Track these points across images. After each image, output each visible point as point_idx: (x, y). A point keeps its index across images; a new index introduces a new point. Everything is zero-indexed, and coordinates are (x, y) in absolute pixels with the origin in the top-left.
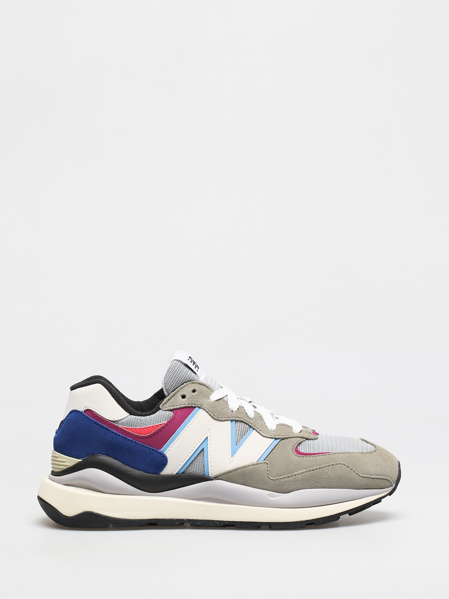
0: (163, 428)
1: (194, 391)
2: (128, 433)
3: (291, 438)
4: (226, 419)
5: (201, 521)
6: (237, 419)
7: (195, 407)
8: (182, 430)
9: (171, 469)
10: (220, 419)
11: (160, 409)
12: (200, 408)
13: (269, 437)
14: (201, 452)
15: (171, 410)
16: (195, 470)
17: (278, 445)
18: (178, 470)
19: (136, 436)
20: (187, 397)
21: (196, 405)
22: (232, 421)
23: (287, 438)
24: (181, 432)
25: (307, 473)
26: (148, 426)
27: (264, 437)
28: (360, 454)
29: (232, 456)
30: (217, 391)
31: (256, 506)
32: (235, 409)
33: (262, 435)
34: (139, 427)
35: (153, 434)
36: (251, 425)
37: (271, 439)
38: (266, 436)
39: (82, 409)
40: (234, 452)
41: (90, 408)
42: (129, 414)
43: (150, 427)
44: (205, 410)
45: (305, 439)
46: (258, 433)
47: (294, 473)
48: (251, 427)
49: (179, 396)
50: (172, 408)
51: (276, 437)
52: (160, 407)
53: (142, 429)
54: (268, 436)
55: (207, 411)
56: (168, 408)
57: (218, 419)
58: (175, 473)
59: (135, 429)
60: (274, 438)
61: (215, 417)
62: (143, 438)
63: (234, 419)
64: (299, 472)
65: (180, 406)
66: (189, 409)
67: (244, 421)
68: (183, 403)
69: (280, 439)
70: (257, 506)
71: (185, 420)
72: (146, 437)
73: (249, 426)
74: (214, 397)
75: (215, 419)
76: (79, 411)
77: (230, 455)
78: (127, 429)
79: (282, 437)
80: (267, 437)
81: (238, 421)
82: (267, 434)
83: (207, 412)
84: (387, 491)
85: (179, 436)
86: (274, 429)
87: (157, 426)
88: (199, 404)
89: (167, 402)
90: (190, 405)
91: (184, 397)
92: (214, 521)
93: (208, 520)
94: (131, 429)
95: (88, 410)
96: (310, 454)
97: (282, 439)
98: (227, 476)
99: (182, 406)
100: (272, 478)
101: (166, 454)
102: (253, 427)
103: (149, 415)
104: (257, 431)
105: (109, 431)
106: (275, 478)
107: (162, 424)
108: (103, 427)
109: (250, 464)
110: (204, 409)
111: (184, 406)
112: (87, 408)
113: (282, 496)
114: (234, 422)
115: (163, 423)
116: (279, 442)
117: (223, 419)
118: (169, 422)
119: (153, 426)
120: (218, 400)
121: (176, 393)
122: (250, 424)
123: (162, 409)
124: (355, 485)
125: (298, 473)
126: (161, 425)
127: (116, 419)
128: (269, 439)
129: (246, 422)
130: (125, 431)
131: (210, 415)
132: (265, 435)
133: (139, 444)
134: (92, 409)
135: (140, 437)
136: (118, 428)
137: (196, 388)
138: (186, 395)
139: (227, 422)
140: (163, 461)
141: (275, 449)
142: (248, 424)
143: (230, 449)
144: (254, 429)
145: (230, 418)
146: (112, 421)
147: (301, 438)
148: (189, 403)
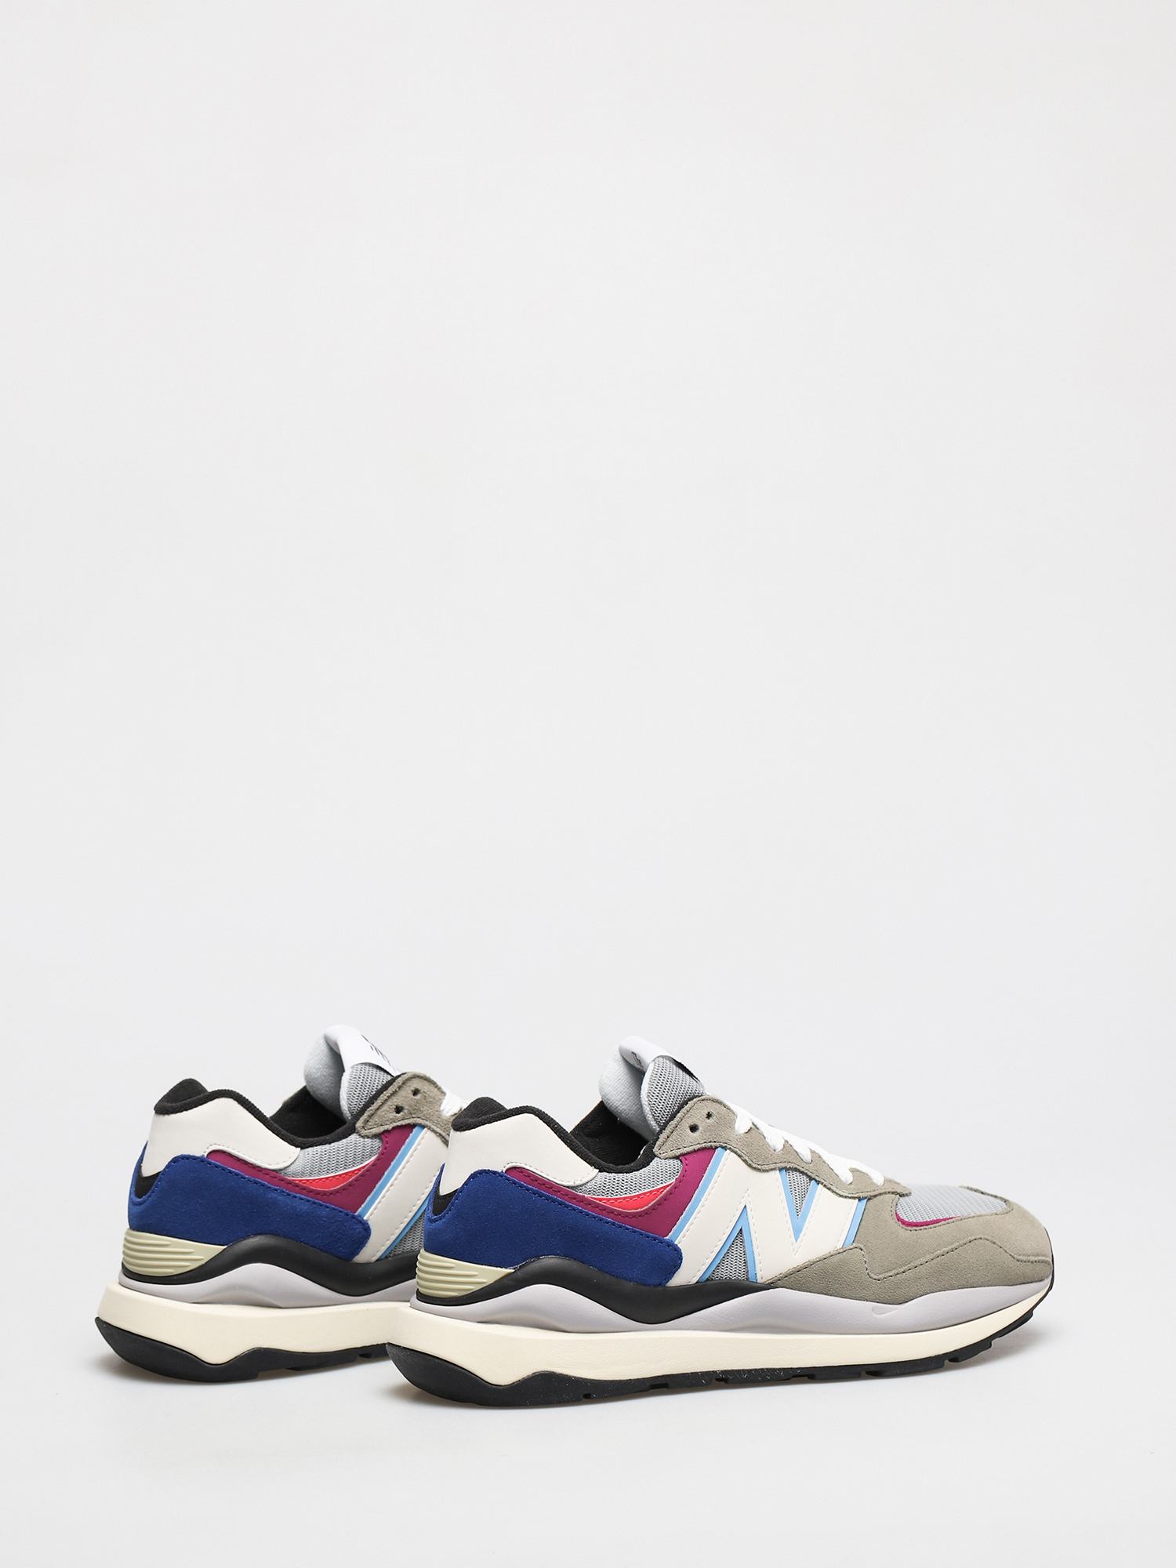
0: (670, 1193)
1: (709, 1116)
2: (604, 1209)
3: (880, 1194)
4: (773, 1166)
5: (749, 1371)
6: (787, 1165)
7: (716, 1148)
9: (687, 1274)
10: (763, 1167)
11: (655, 1156)
12: (725, 1148)
13: (850, 1196)
14: (739, 1235)
15: (677, 1158)
16: (731, 1271)
17: (866, 1210)
18: (700, 1274)
19: (620, 1214)
20: (700, 1128)
21: (717, 1144)
22: (780, 1170)
23: (875, 1196)
24: (702, 1200)
25: (935, 1261)
26: (641, 1192)
27: (841, 1196)
28: (994, 1216)
29: (796, 1238)
30: (742, 1114)
31: (850, 1334)
32: (779, 1146)
33: (837, 1194)
34: (623, 1196)
35: (653, 1208)
36: (813, 1176)
37: (853, 1201)
38: (844, 1194)
39: (500, 1167)
40: (797, 1231)
41: (518, 1165)
42: (598, 1170)
43: (645, 1194)
44: (736, 1153)
45: (898, 1196)
46: (829, 1189)
47: (912, 1264)
48: (811, 1179)
49: (686, 1125)
50: (678, 1152)
51: (861, 1195)
52: (656, 1153)
53: (631, 1198)
54: (847, 1195)
55: (740, 1153)
56: (670, 1154)
57: (759, 1167)
58: (695, 1280)
59: (616, 1200)
60: (857, 1198)
61: (754, 1166)
62: (634, 1215)
63: (783, 1165)
64: (923, 1260)
65: (691, 1149)
66: (707, 1152)
67: (798, 1167)
68: (694, 1140)
69: (865, 1198)
70: (853, 1334)
71: (705, 1175)
72: (640, 1214)
73: (808, 1176)
74: (741, 1126)
75: (755, 1169)
76: (495, 1173)
77: (792, 1237)
78: (601, 1200)
79: (866, 1194)
80: (846, 1197)
81: (790, 1169)
82: (844, 1191)
83: (739, 1156)
84: (1045, 1287)
85: (699, 1207)
86: (851, 1181)
87: (658, 1190)
88: (722, 1141)
89: (667, 1141)
90: (708, 1145)
91: (694, 1128)
92: (774, 1370)
93: (762, 1370)
94: (609, 1200)
95: (515, 1168)
96: (927, 1224)
97: (869, 1199)
98: (795, 1279)
99: (696, 1147)
100: (875, 1277)
101: (679, 1246)
102: (817, 1179)
103: (638, 1170)
104: (825, 1186)
105: (567, 1206)
106: (881, 1276)
107: (668, 1186)
108: (554, 1201)
109: (832, 1253)
110: (733, 1151)
111: (699, 1146)
112: (511, 1165)
113: (896, 1309)
114: (784, 1171)
115: (668, 1184)
116: (866, 1204)
117: (767, 1167)
118: (679, 1181)
119: (651, 1192)
120: (749, 1131)
121: (679, 1122)
122: (810, 1174)
123: (660, 1156)
124: (1010, 1277)
125: (919, 1263)
126: (665, 1187)
127: (578, 1183)
128: (850, 1200)
129: (802, 1170)
130: (598, 1206)
131: (745, 1161)
132: (842, 1193)
133: (627, 1229)
134: (523, 1166)
135: (627, 1215)
136: (582, 1200)
137: (712, 1110)
138: (699, 1124)
139: (773, 1173)
140: (674, 1259)
141: (864, 1218)
142: (806, 1174)
143: (790, 1225)
144: (818, 1182)
145: (778, 1165)
146: (568, 1187)
147: (891, 1193)
148: (705, 1141)
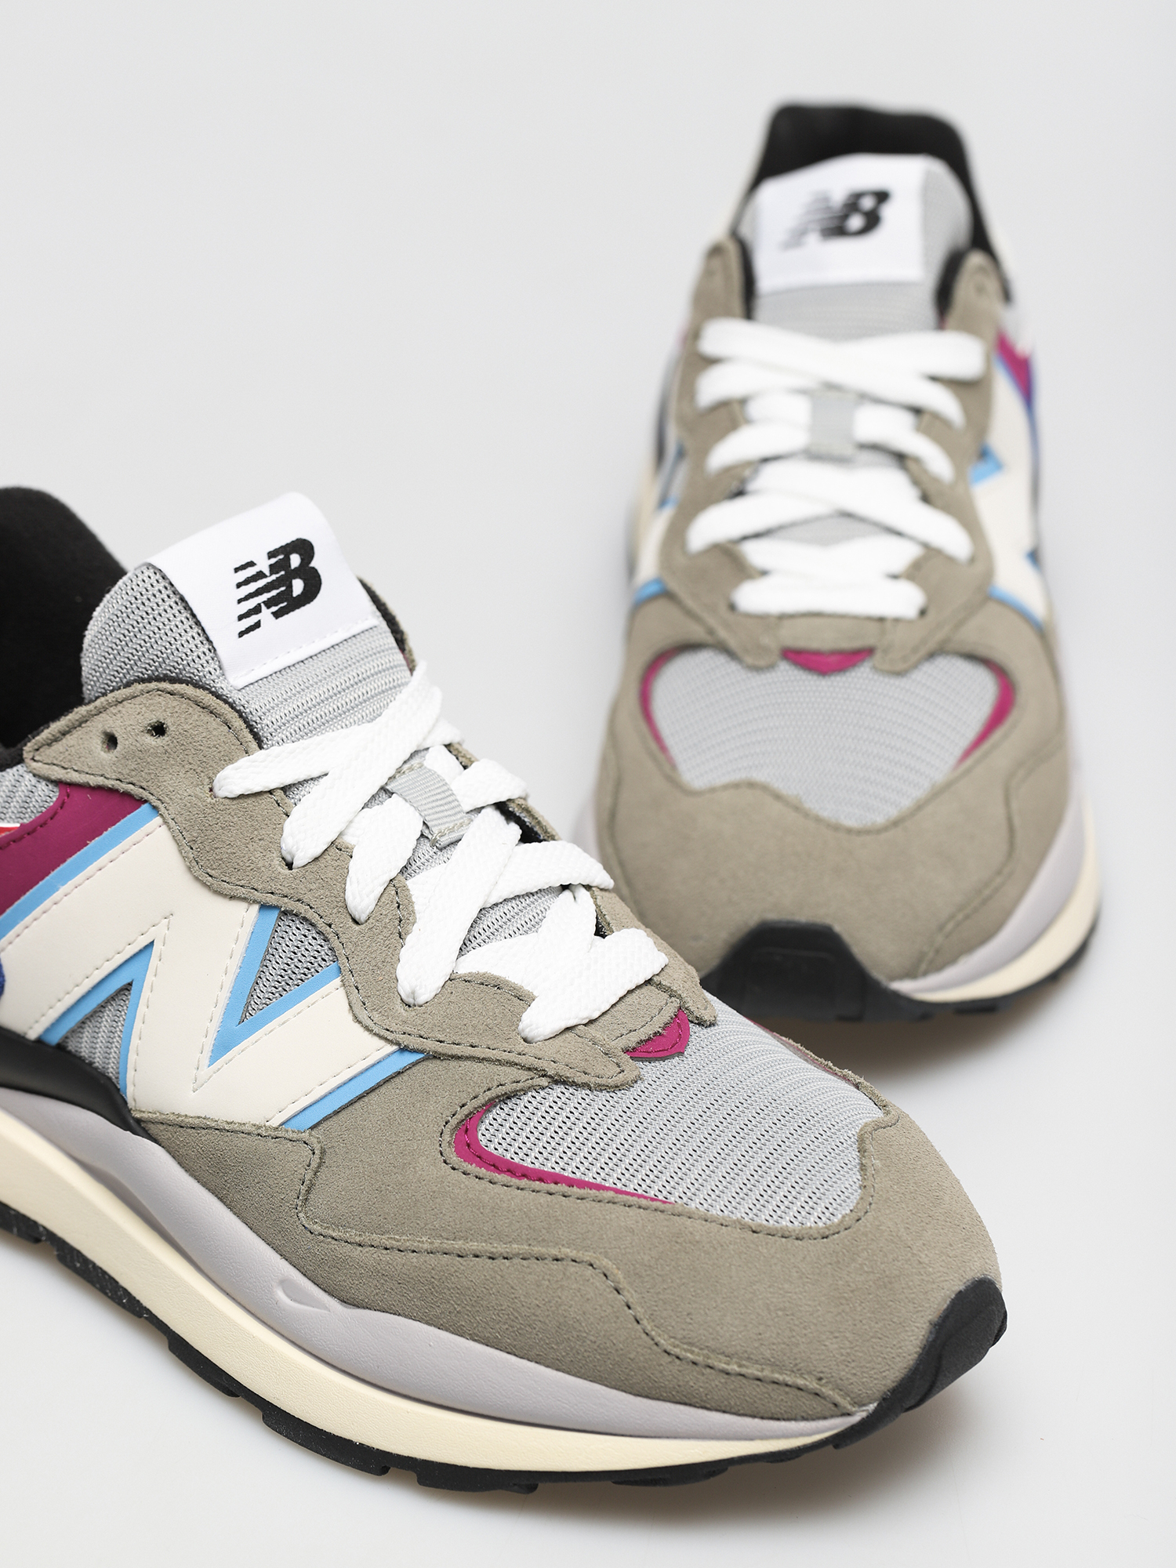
1: (159, 730)
3: (477, 1059)
4: (241, 891)
6: (289, 904)
7: (140, 802)
8: (65, 880)
10: (218, 885)
11: (23, 761)
12: (156, 812)
13: (378, 1029)
14: (121, 994)
15: (58, 783)
16: (98, 1053)
17: (405, 1077)
18: (40, 1028)
20: (122, 746)
21: (145, 795)
22: (264, 907)
23: (456, 1058)
27: (360, 1024)
29: (214, 1059)
30: (276, 749)
36: (339, 951)
37: (382, 1043)
38: (370, 1023)
40: (223, 1046)
44: (170, 829)
45: (544, 1082)
46: (350, 996)
47: (384, 1237)
48: (335, 955)
49: (98, 729)
50: (63, 774)
51: (406, 1040)
52: (25, 755)
54: (375, 1025)
55: (181, 832)
56: (50, 770)
57: (210, 880)
58: (33, 1034)
60: (398, 1044)
61: (196, 872)
63: (276, 899)
65: (88, 779)
66: (117, 801)
67: (319, 923)
68: (101, 767)
69: (421, 1051)
71: (90, 845)
73: (330, 951)
74: (238, 778)
75: (200, 879)
77: (207, 1053)
79: (430, 1045)
80: (370, 1029)
81: (290, 914)
82: (376, 1016)
83: (179, 838)
85: (47, 903)
86: (424, 999)
88: (156, 793)
89: (56, 740)
90: (123, 787)
91: (111, 742)
97: (430, 1057)
99: (93, 781)
100: (305, 1222)
102: (346, 962)
104: (346, 985)
107: (5, 831)
109: (251, 1128)
110: (166, 823)
111: (106, 782)
113: (334, 1308)
114: (275, 914)
115: (14, 824)
116: (414, 1064)
117: (226, 889)
118: (28, 830)
120: (242, 796)
123: (28, 764)
128: (376, 1038)
129: (326, 928)
131: (184, 855)
137: (169, 723)
138: (123, 737)
139: (241, 906)
141: (383, 1090)
142: (329, 940)
143: (215, 1025)
144: (339, 971)
145: (258, 895)
147: (529, 1069)
148: (121, 777)
